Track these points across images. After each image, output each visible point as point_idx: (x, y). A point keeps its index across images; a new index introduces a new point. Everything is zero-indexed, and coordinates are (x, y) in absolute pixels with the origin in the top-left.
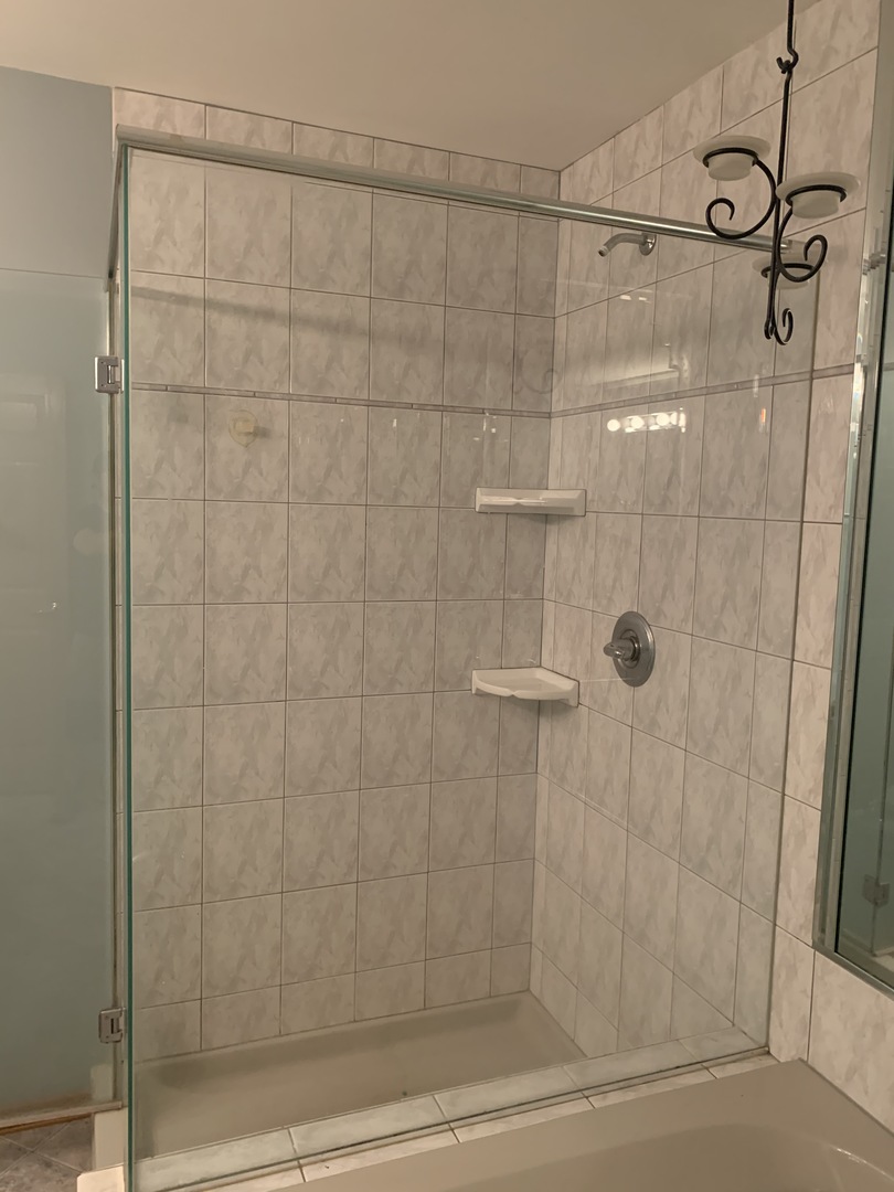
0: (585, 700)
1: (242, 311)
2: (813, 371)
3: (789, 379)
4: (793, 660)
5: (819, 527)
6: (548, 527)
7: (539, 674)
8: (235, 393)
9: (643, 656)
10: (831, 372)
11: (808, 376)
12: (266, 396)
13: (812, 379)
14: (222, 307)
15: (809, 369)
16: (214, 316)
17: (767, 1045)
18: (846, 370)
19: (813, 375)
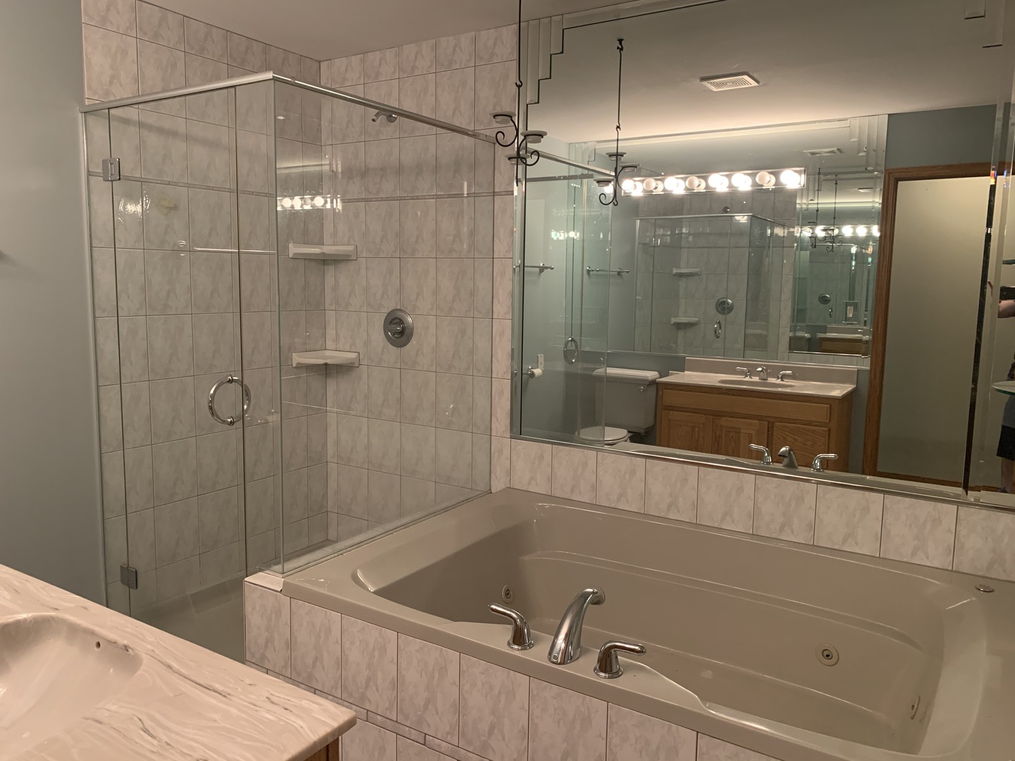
0: (365, 362)
1: (161, 131)
2: (494, 192)
3: (482, 195)
4: (493, 318)
5: (502, 261)
6: (326, 267)
7: (328, 353)
8: (159, 182)
9: (407, 331)
10: (503, 193)
11: (492, 194)
12: (176, 184)
13: (494, 196)
14: (150, 128)
15: (492, 191)
16: (145, 133)
17: (490, 490)
18: (510, 193)
19: (494, 194)
